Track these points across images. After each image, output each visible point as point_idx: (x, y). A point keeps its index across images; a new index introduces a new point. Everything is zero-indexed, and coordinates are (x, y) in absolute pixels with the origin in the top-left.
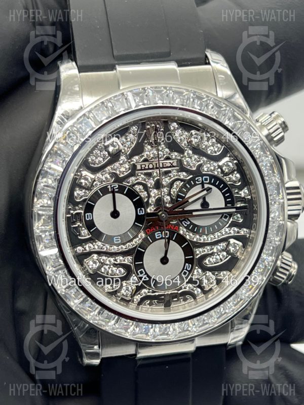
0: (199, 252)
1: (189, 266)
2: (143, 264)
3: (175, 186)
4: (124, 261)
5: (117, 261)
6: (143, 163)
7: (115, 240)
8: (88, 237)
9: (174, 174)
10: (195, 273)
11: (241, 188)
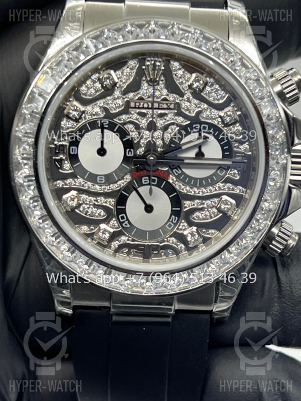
1: (175, 219)
2: (125, 209)
3: (169, 130)
4: (106, 202)
5: (98, 202)
6: (138, 101)
7: (98, 179)
8: (70, 171)
9: (170, 117)
10: (180, 227)
11: (241, 142)
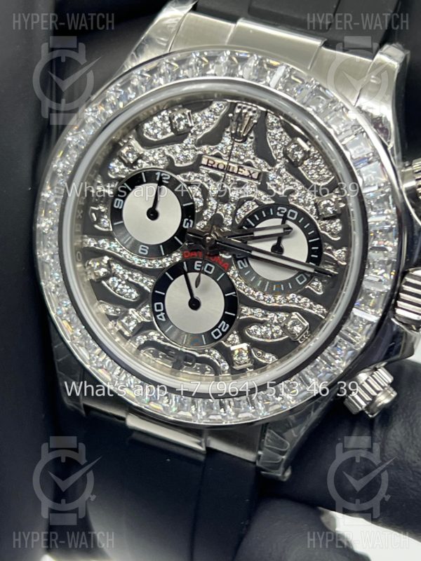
1: (226, 326)
2: (164, 296)
3: (245, 207)
4: (142, 281)
5: (133, 279)
7: (140, 249)
8: (107, 230)
9: (251, 189)
10: (229, 339)
11: (337, 246)
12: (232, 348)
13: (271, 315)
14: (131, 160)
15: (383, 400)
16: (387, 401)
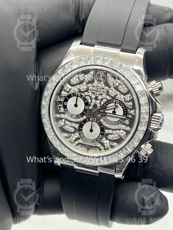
0: (107, 131)
1: (101, 136)
2: (82, 129)
3: (103, 101)
4: (75, 125)
5: (72, 125)
6: (92, 88)
7: (73, 116)
8: (63, 112)
9: (104, 96)
10: (103, 140)
11: (131, 109)
12: (104, 142)
13: (114, 131)
14: (68, 90)
15: (150, 152)
16: (150, 153)
